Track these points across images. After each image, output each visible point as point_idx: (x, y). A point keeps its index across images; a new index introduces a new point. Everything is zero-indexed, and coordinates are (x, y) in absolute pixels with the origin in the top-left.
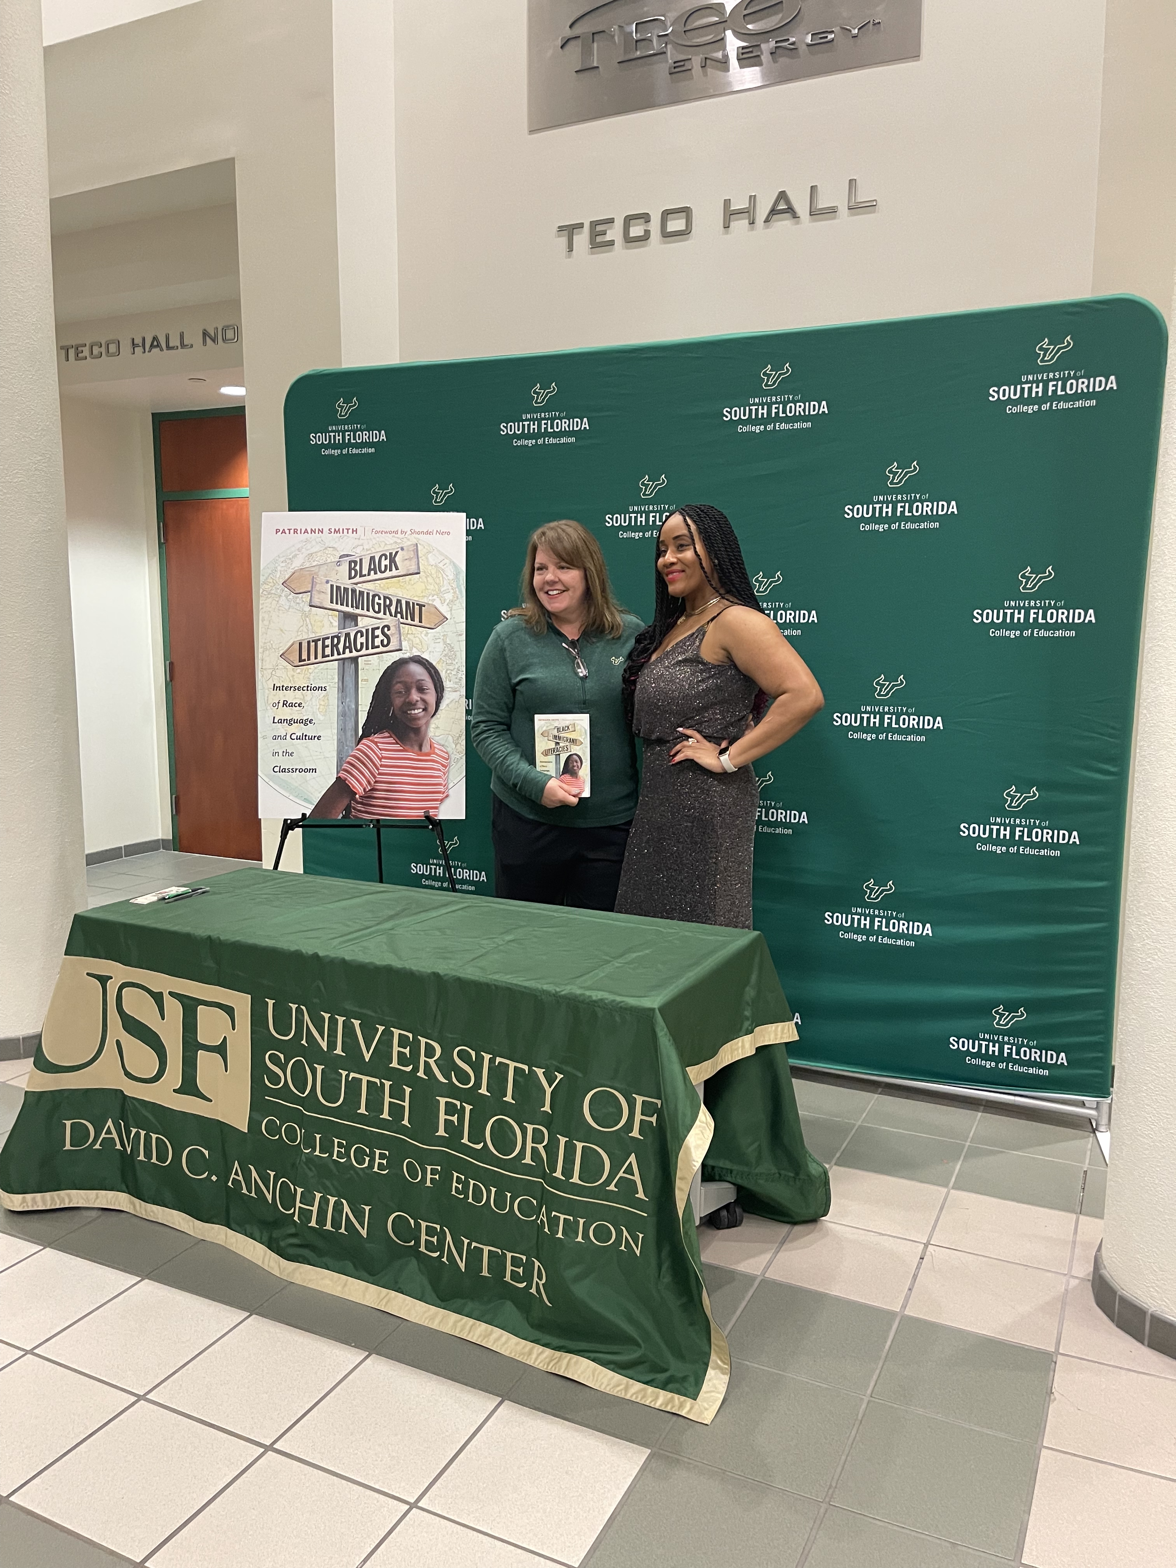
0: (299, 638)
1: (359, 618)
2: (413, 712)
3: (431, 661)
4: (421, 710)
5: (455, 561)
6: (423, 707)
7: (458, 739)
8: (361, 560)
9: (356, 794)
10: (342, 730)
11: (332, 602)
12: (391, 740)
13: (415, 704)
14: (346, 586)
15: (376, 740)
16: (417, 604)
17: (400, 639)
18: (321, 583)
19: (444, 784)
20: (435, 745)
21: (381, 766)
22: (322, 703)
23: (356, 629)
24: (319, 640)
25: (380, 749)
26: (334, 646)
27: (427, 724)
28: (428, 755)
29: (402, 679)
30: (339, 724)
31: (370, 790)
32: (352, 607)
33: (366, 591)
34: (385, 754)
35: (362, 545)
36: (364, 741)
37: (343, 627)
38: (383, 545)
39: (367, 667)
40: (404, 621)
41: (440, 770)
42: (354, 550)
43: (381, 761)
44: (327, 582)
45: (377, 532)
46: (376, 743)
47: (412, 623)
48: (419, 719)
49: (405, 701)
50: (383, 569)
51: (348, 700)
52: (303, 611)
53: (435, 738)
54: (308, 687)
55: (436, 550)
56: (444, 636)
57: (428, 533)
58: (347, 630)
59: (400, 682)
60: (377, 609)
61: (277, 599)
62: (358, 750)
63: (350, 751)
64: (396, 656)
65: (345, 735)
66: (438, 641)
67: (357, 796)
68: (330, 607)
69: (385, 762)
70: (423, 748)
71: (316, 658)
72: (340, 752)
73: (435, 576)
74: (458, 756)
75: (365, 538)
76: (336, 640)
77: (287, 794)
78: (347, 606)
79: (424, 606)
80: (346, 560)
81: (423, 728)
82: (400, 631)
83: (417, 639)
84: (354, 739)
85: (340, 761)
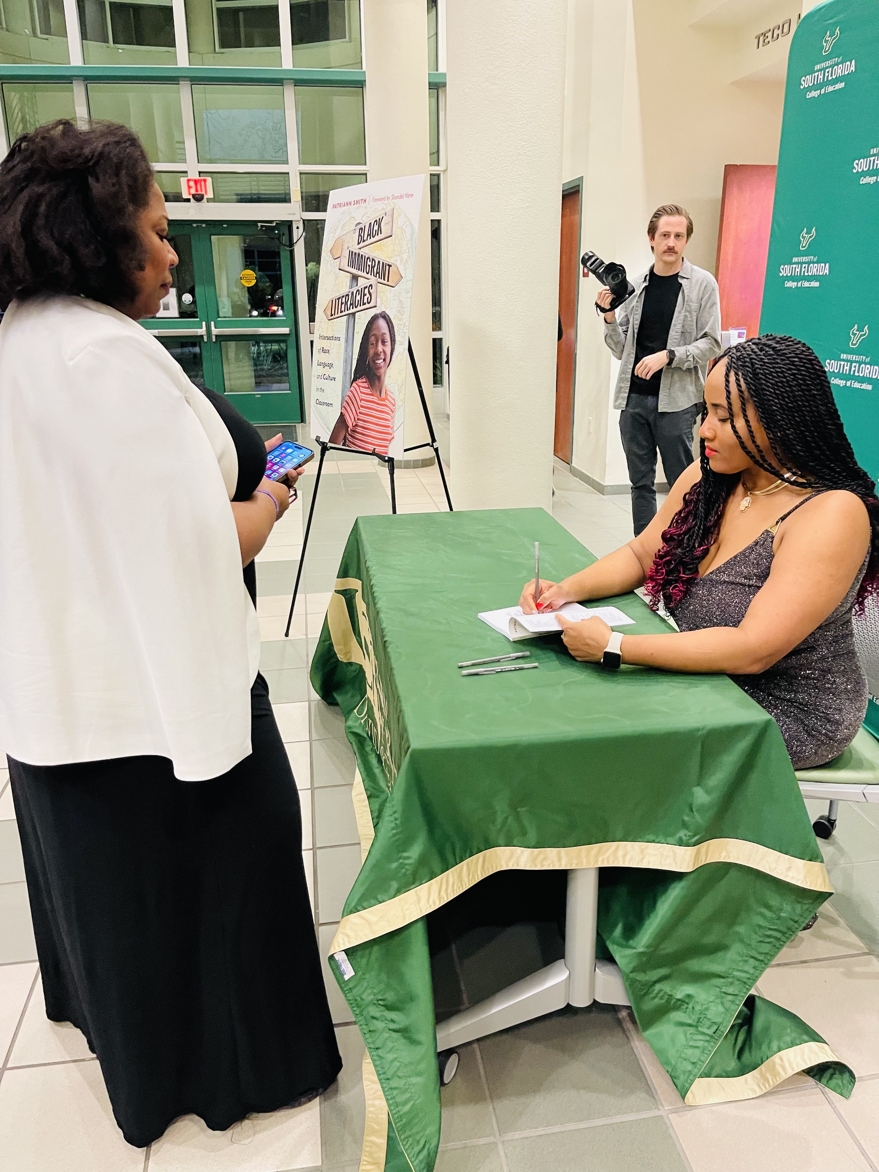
4: (382, 360)
10: (345, 373)
12: (366, 385)
13: (379, 355)
15: (360, 384)
20: (388, 393)
28: (384, 400)
31: (355, 426)
34: (364, 396)
36: (354, 384)
41: (389, 414)
46: (359, 386)
62: (351, 391)
69: (363, 403)
72: (343, 391)
81: (383, 376)
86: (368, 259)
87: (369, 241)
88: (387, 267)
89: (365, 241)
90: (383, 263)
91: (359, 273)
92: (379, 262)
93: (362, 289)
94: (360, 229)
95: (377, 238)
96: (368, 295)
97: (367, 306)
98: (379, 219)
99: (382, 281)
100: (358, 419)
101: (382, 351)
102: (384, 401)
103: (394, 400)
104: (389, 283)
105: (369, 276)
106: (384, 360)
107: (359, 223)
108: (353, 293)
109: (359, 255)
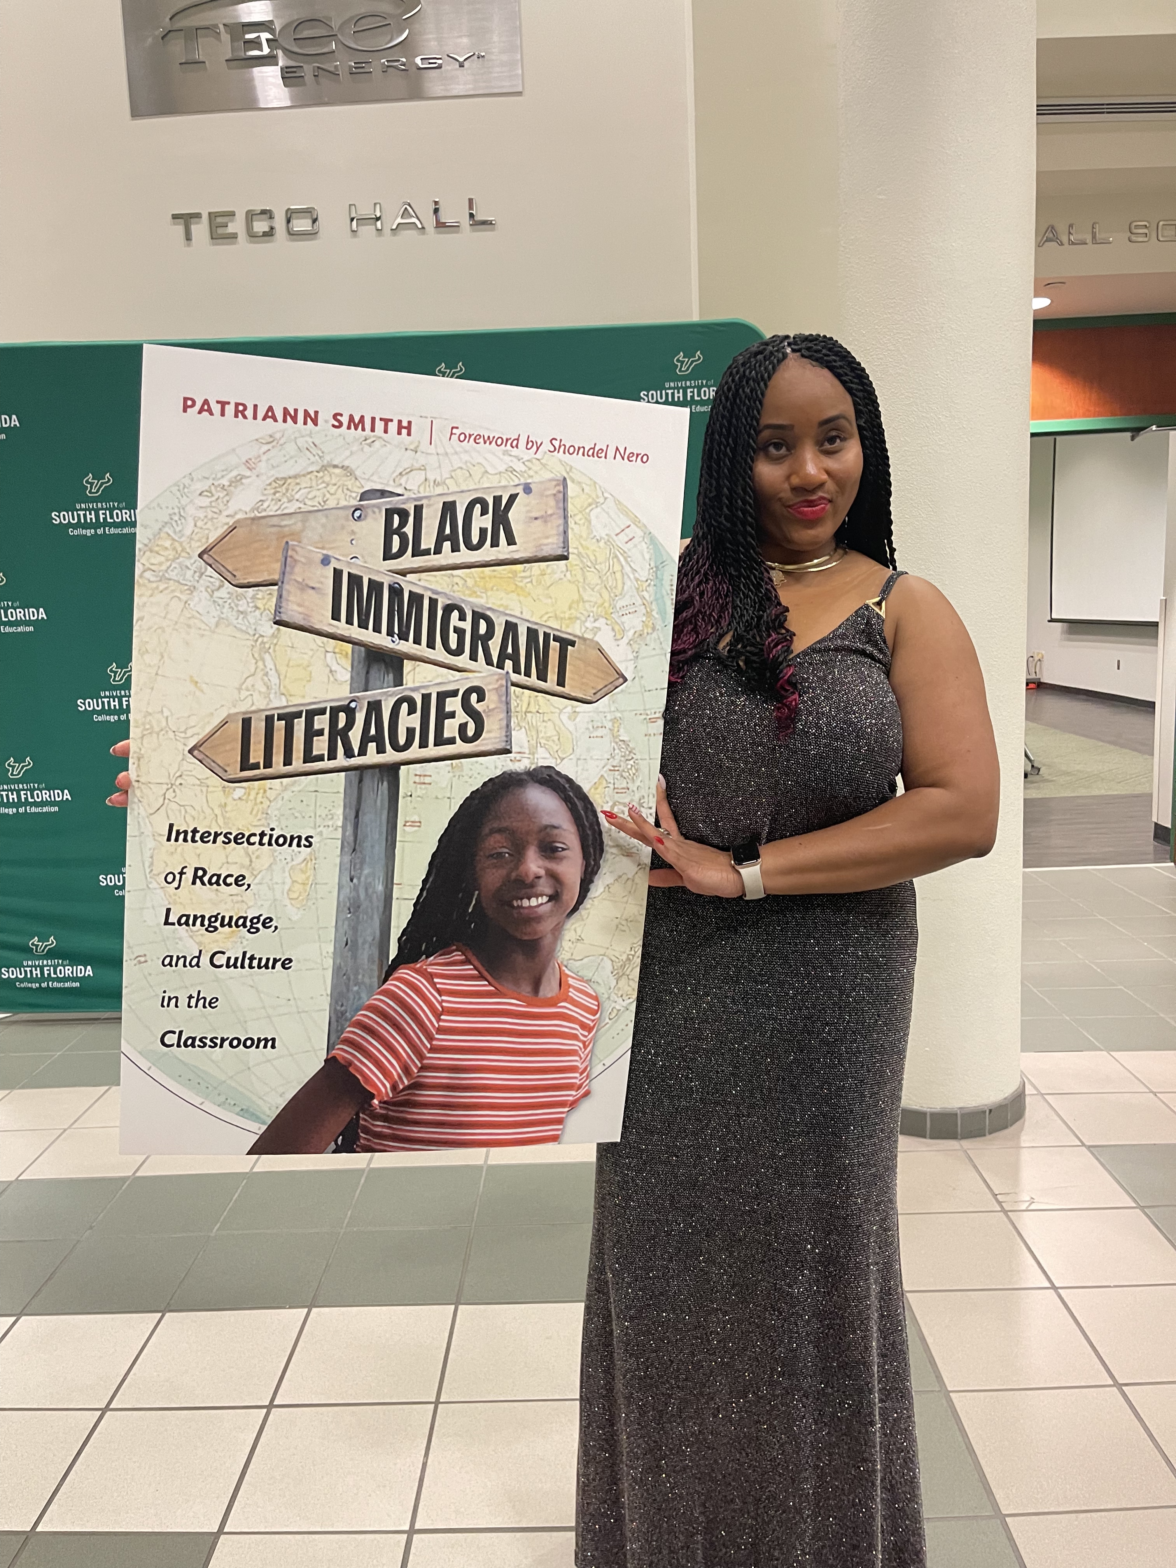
0: (243, 707)
1: (408, 665)
2: (525, 903)
3: (579, 782)
4: (545, 899)
5: (655, 532)
6: (549, 891)
7: (623, 966)
8: (418, 509)
9: (373, 1096)
11: (336, 616)
13: (532, 886)
14: (375, 578)
16: (556, 639)
17: (508, 726)
18: (310, 562)
19: (582, 1067)
20: (571, 981)
21: (440, 1030)
22: (301, 878)
23: (398, 692)
24: (298, 715)
25: (439, 991)
26: (339, 735)
27: (557, 931)
28: (553, 1002)
29: (505, 824)
30: (342, 931)
31: (406, 1088)
32: (390, 633)
33: (427, 595)
34: (450, 1002)
35: (423, 468)
36: (403, 972)
37: (362, 686)
38: (477, 472)
39: (420, 791)
40: (521, 678)
41: (575, 1037)
42: (403, 480)
43: (439, 1020)
44: (326, 561)
45: (465, 437)
46: (430, 977)
47: (541, 684)
48: (538, 919)
49: (508, 875)
50: (475, 539)
51: (366, 871)
52: (257, 636)
53: (572, 964)
54: (262, 835)
55: (610, 502)
56: (614, 720)
57: (596, 453)
58: (373, 694)
59: (500, 831)
60: (453, 644)
61: (184, 597)
62: (388, 993)
63: (364, 995)
64: (494, 767)
65: (355, 957)
66: (600, 732)
67: (376, 1102)
68: (331, 630)
70: (542, 988)
71: (288, 762)
73: (604, 567)
74: (620, 1004)
75: (432, 449)
76: (342, 716)
77: (197, 1101)
78: (377, 629)
79: (573, 644)
80: (378, 507)
82: (508, 703)
83: (550, 724)
84: (375, 967)
85: (337, 1020)
86: (448, 609)
87: (447, 556)
88: (554, 645)
89: (427, 552)
90: (532, 634)
91: (406, 647)
92: (511, 628)
93: (426, 698)
94: (389, 513)
95: (487, 553)
96: (462, 716)
97: (460, 747)
98: (497, 500)
99: (533, 680)
100: (423, 1068)
101: (542, 872)
102: (554, 1005)
103: (596, 998)
104: (566, 690)
105: (463, 660)
106: (554, 897)
107: (383, 493)
108: (375, 707)
109: (396, 592)
